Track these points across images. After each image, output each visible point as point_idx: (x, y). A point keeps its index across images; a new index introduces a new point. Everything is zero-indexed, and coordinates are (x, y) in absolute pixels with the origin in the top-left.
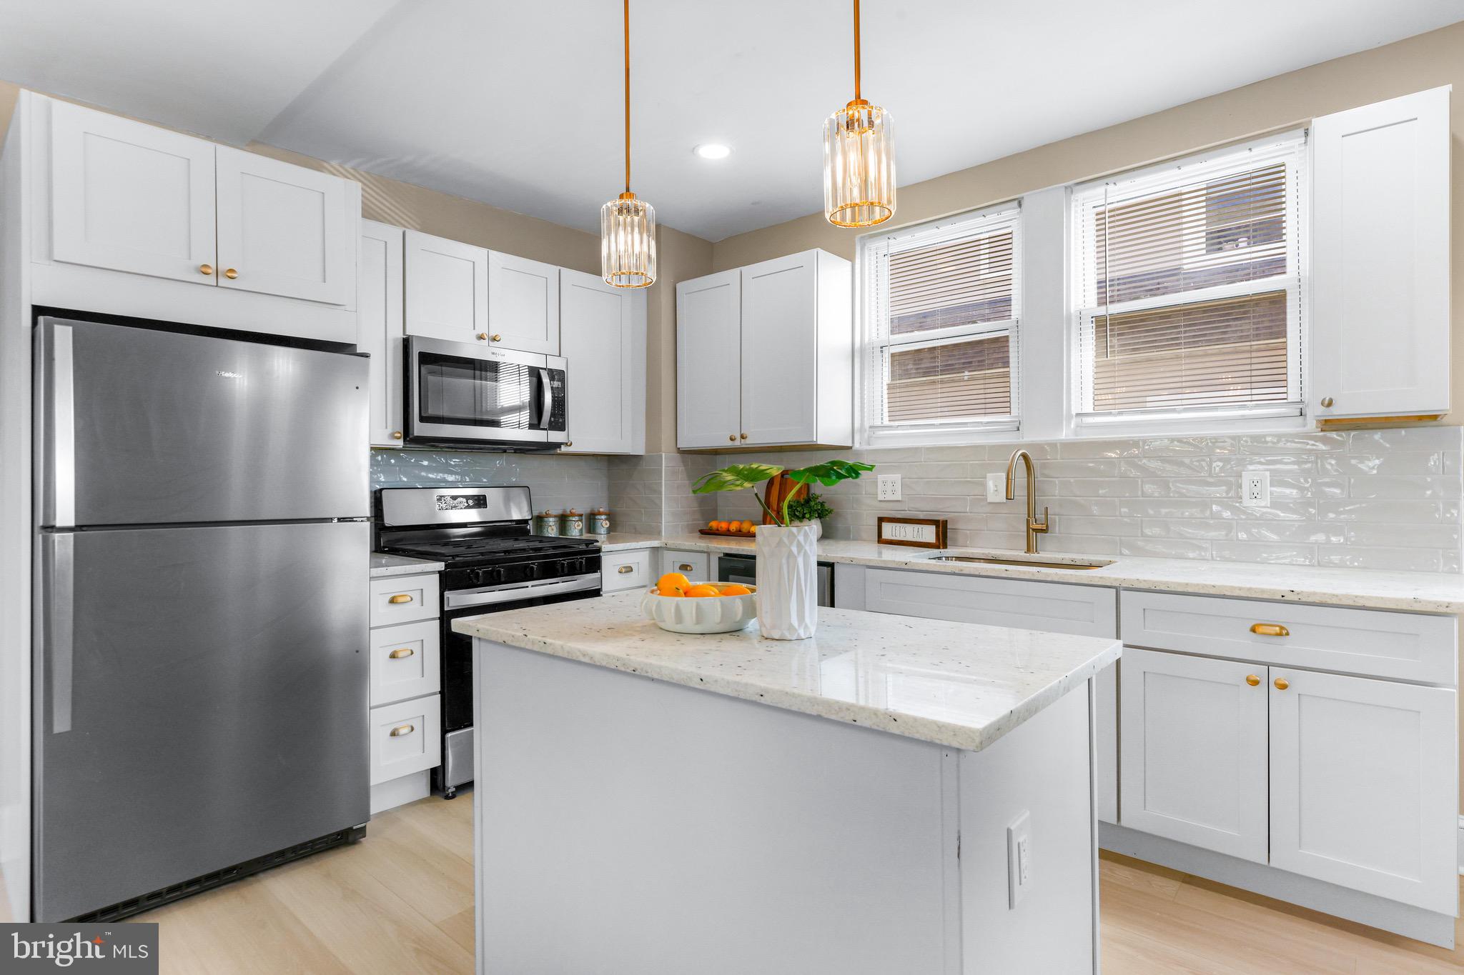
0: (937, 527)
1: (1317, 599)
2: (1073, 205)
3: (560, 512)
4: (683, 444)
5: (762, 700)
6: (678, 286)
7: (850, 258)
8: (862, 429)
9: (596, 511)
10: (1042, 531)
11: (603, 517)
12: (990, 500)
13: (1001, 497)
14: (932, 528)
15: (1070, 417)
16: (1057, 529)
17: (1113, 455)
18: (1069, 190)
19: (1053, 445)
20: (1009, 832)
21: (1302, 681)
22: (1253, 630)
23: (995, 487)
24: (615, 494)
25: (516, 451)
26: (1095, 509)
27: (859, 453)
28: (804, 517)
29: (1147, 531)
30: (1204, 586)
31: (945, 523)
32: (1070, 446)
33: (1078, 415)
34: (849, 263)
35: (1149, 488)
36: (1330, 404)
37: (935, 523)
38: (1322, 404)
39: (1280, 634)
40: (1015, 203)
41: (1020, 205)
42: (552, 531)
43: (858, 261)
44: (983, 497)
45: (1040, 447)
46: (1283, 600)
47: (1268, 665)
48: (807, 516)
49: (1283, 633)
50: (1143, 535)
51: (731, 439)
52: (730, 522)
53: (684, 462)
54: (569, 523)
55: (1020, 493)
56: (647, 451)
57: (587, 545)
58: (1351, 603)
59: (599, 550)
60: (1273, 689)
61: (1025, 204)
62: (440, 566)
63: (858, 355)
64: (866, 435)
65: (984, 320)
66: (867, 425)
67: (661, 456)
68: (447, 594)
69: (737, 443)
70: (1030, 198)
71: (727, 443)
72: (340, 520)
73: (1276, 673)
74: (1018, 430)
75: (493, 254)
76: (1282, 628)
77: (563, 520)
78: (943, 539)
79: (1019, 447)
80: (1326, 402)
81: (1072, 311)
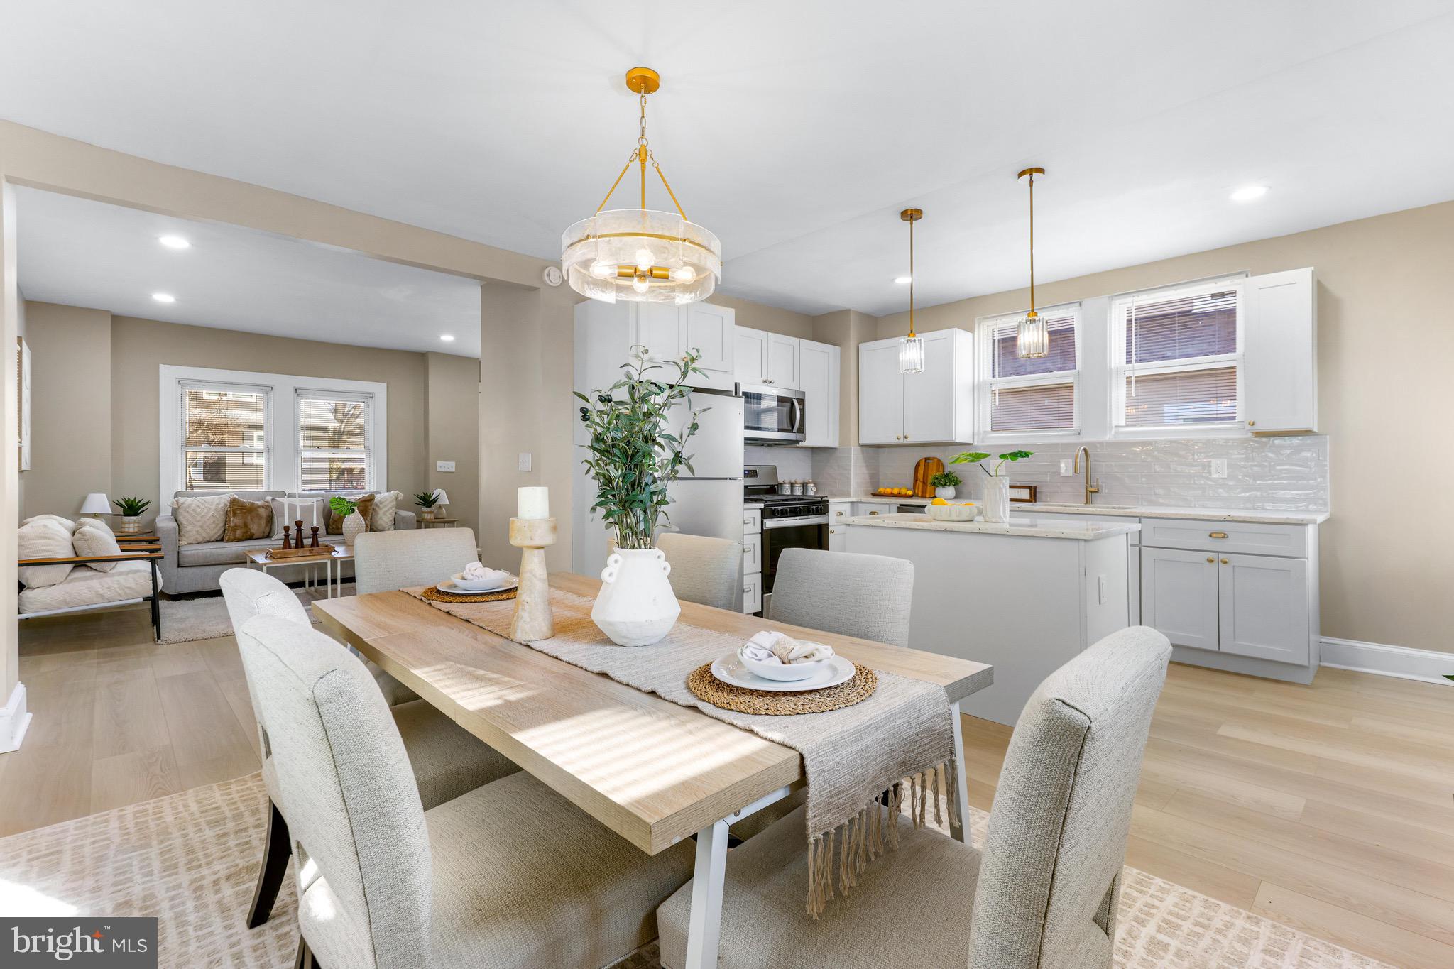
0: (1031, 490)
1: (1241, 519)
2: (1113, 306)
3: (801, 481)
4: (864, 441)
5: (1008, 533)
6: (861, 346)
7: (971, 330)
8: (979, 434)
9: (806, 481)
10: (1095, 492)
11: (799, 485)
12: (1062, 475)
13: (1071, 473)
14: (1028, 491)
15: (1111, 428)
16: (1105, 491)
17: (1138, 449)
18: (1111, 298)
19: (1101, 444)
20: (1099, 578)
21: (1235, 559)
22: (1210, 536)
23: (1065, 467)
24: (816, 471)
25: (769, 445)
26: (1127, 480)
27: (977, 447)
28: (945, 485)
29: (1157, 491)
30: (1185, 515)
31: (1035, 488)
32: (1111, 444)
33: (1116, 426)
34: (971, 334)
35: (1158, 468)
36: (1253, 424)
37: (1030, 488)
38: (1249, 424)
39: (1224, 537)
40: (1078, 304)
41: (1080, 305)
42: (798, 491)
43: (976, 333)
44: (1059, 474)
45: (1093, 445)
46: (1225, 520)
47: (1218, 552)
48: (948, 484)
49: (1225, 536)
50: (1155, 494)
51: (898, 439)
52: (892, 489)
53: (863, 453)
54: (795, 488)
55: (1082, 471)
56: (840, 445)
57: (822, 498)
58: (1257, 520)
59: (827, 501)
60: (1220, 564)
61: (1083, 304)
62: (762, 506)
63: (976, 388)
64: (981, 437)
65: (1058, 371)
66: (982, 430)
67: (851, 449)
68: (765, 520)
69: (901, 441)
70: (1087, 302)
71: (895, 441)
72: (730, 479)
73: (1222, 556)
74: (1079, 434)
75: (771, 334)
76: (1225, 534)
77: (792, 485)
78: (1034, 497)
79: (1081, 444)
80: (1251, 423)
81: (1113, 367)
